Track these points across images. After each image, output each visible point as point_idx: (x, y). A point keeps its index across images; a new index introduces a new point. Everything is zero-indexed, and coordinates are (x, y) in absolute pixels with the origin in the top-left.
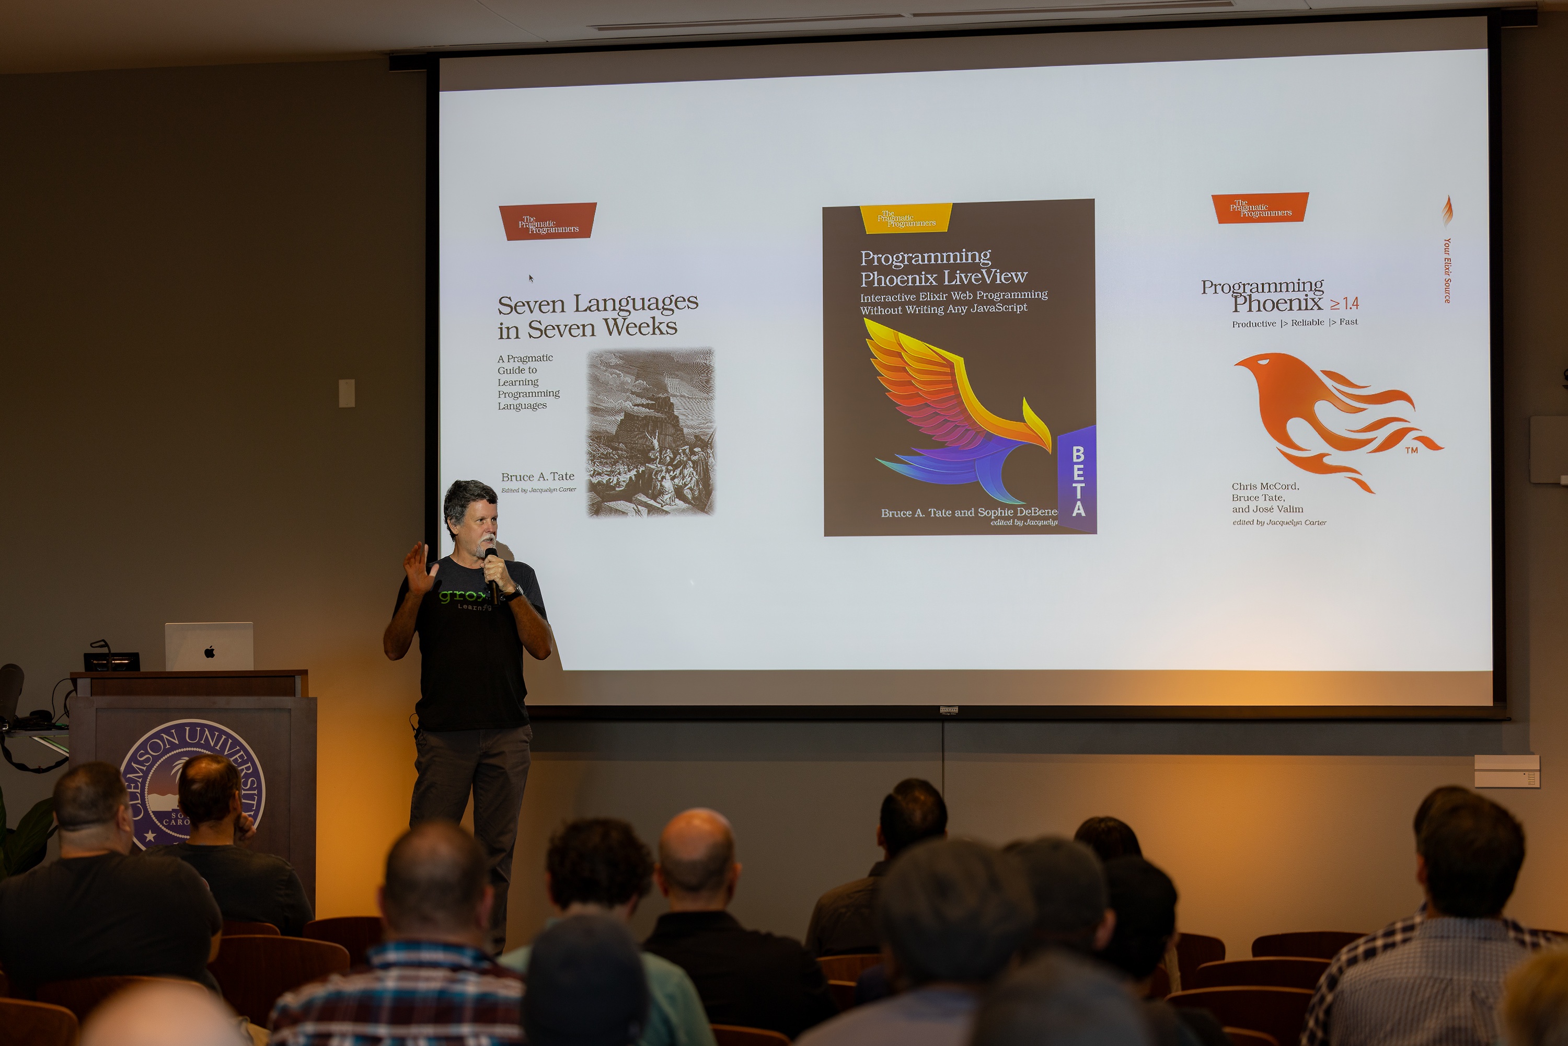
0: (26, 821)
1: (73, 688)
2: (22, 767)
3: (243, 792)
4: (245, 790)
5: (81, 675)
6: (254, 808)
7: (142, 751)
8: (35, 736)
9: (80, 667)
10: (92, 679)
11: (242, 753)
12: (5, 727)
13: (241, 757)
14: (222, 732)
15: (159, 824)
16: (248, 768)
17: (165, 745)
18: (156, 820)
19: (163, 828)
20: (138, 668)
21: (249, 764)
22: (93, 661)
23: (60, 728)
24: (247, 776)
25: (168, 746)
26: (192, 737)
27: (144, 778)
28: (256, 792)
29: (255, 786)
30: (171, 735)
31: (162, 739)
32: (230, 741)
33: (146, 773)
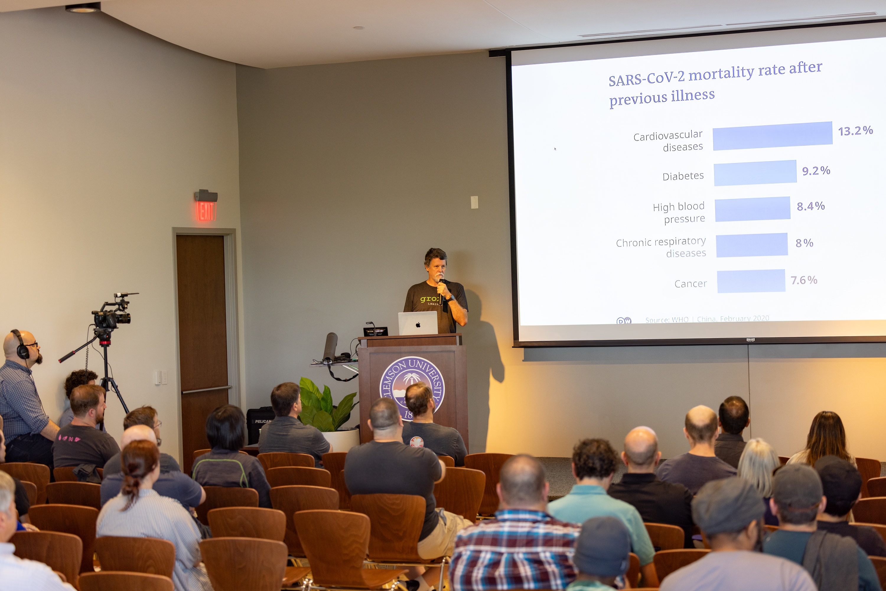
0: (341, 403)
1: (359, 343)
2: (338, 379)
3: (435, 388)
4: (436, 387)
5: (363, 338)
6: (440, 395)
7: (390, 371)
8: (343, 365)
9: (362, 335)
10: (367, 340)
11: (434, 371)
12: (331, 362)
13: (434, 372)
14: (425, 362)
15: (399, 403)
16: (437, 378)
17: (400, 368)
18: (397, 401)
19: (401, 405)
20: (387, 335)
21: (437, 376)
22: (368, 331)
23: (355, 361)
24: (436, 381)
25: (401, 369)
26: (412, 364)
27: (392, 383)
28: (441, 388)
29: (440, 385)
30: (403, 364)
31: (399, 366)
32: (429, 366)
33: (392, 381)
